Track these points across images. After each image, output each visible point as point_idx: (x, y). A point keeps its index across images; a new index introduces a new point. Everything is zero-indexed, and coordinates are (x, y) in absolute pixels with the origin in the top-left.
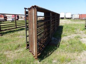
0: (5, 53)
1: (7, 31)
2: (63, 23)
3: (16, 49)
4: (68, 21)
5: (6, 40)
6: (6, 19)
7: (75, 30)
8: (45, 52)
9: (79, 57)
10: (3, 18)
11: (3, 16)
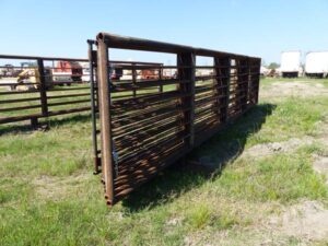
0: (36, 182)
1: (66, 116)
2: (286, 92)
3: (71, 173)
4: (312, 85)
5: (52, 144)
6: (78, 74)
7: (316, 123)
8: (158, 190)
9: (274, 219)
10: (70, 73)
11: (68, 65)
